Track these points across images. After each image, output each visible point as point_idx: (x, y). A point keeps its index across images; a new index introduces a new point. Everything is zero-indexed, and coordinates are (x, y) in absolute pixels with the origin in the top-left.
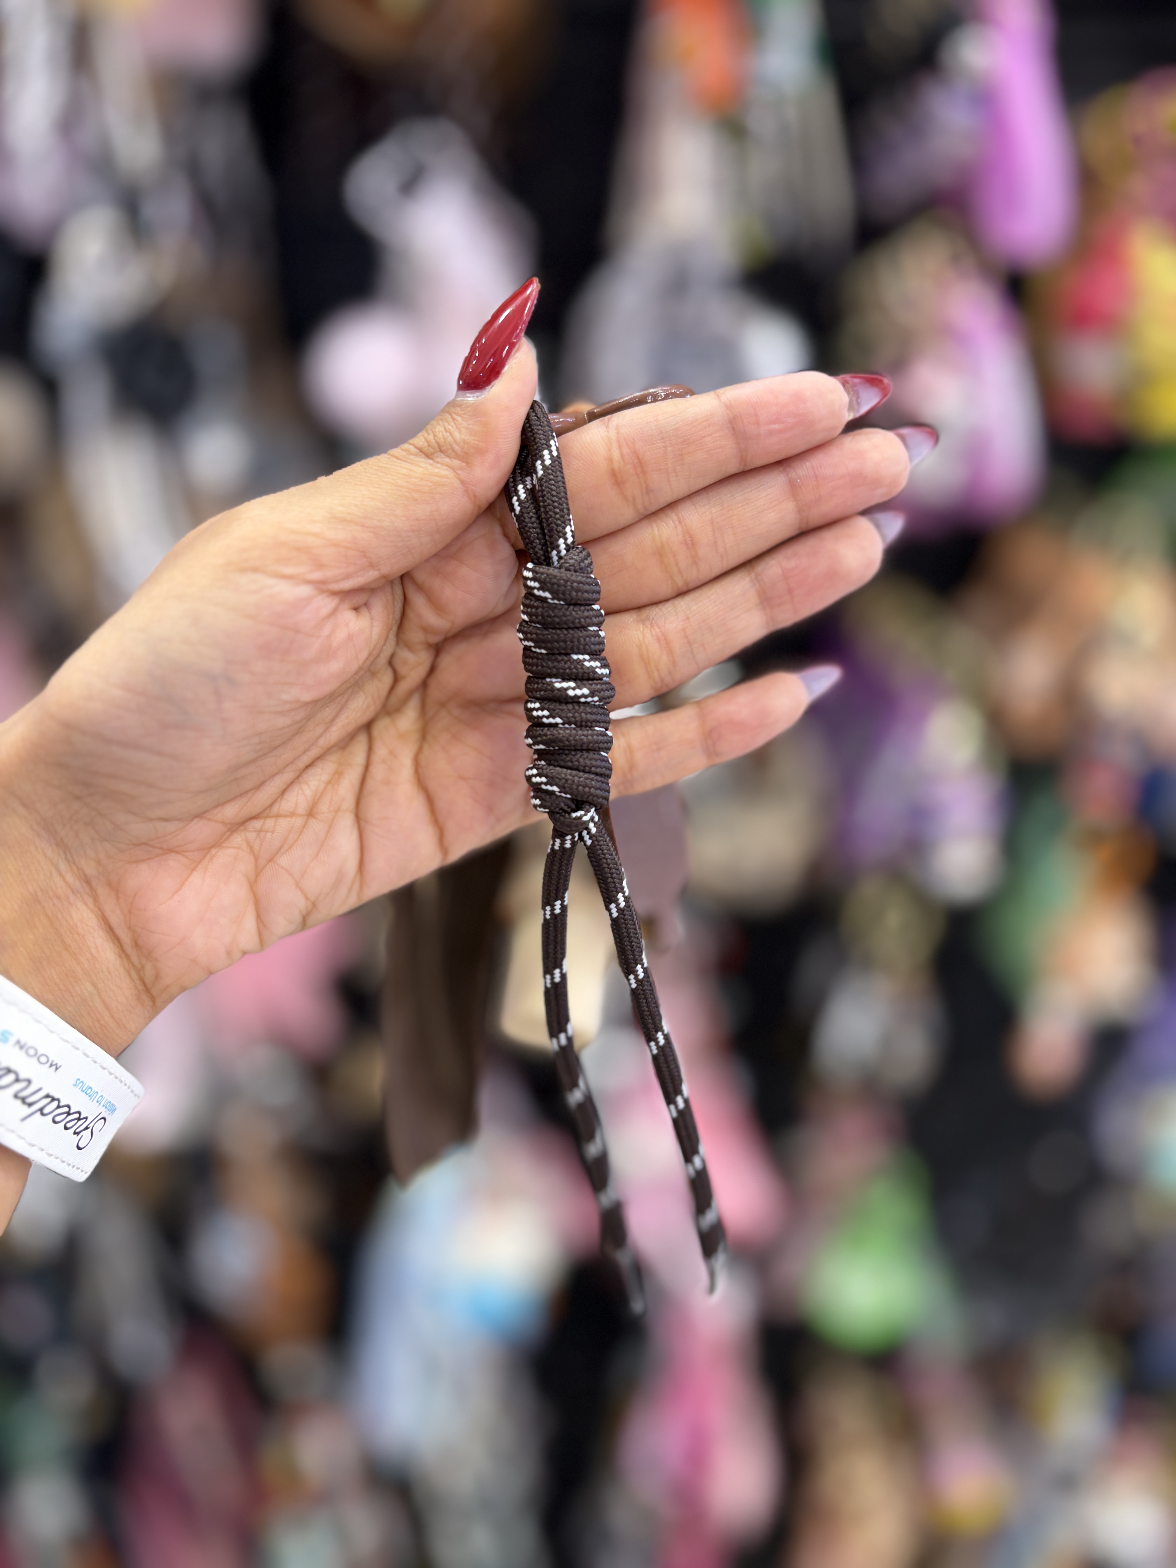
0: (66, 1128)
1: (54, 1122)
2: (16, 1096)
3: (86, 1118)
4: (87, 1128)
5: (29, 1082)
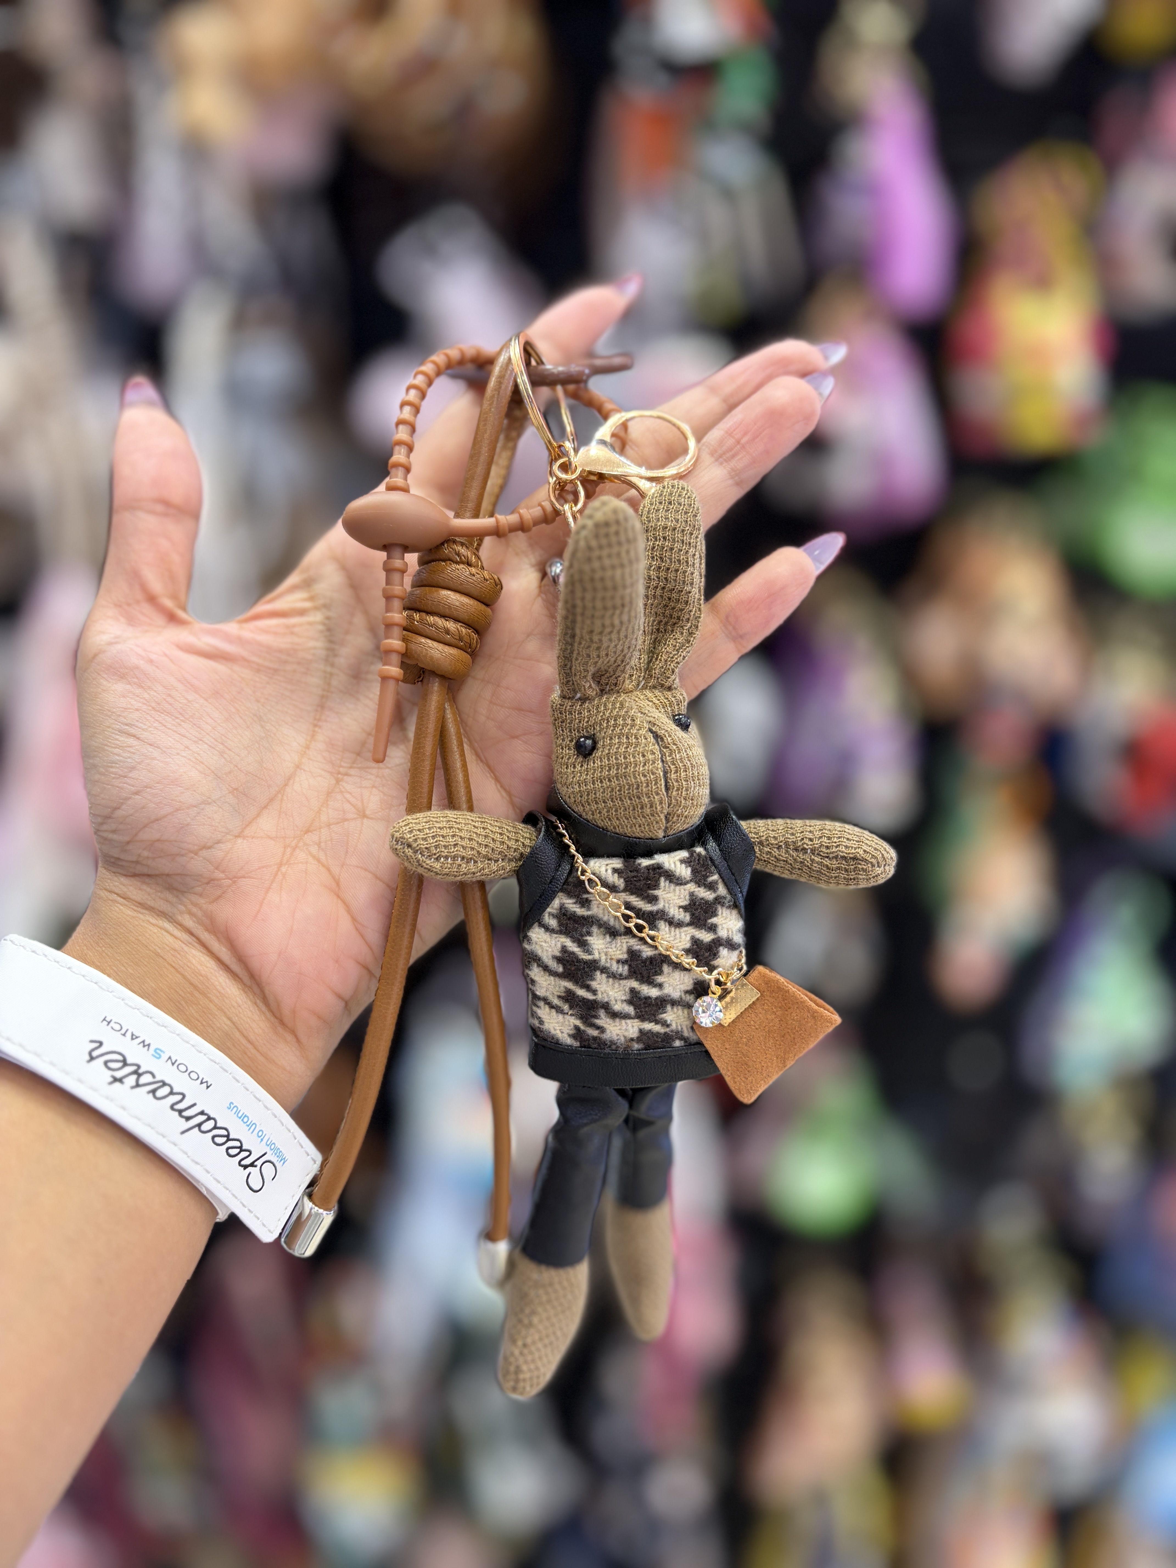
0: (230, 1155)
1: (215, 1143)
2: (173, 1109)
3: (249, 1152)
5: (183, 1096)
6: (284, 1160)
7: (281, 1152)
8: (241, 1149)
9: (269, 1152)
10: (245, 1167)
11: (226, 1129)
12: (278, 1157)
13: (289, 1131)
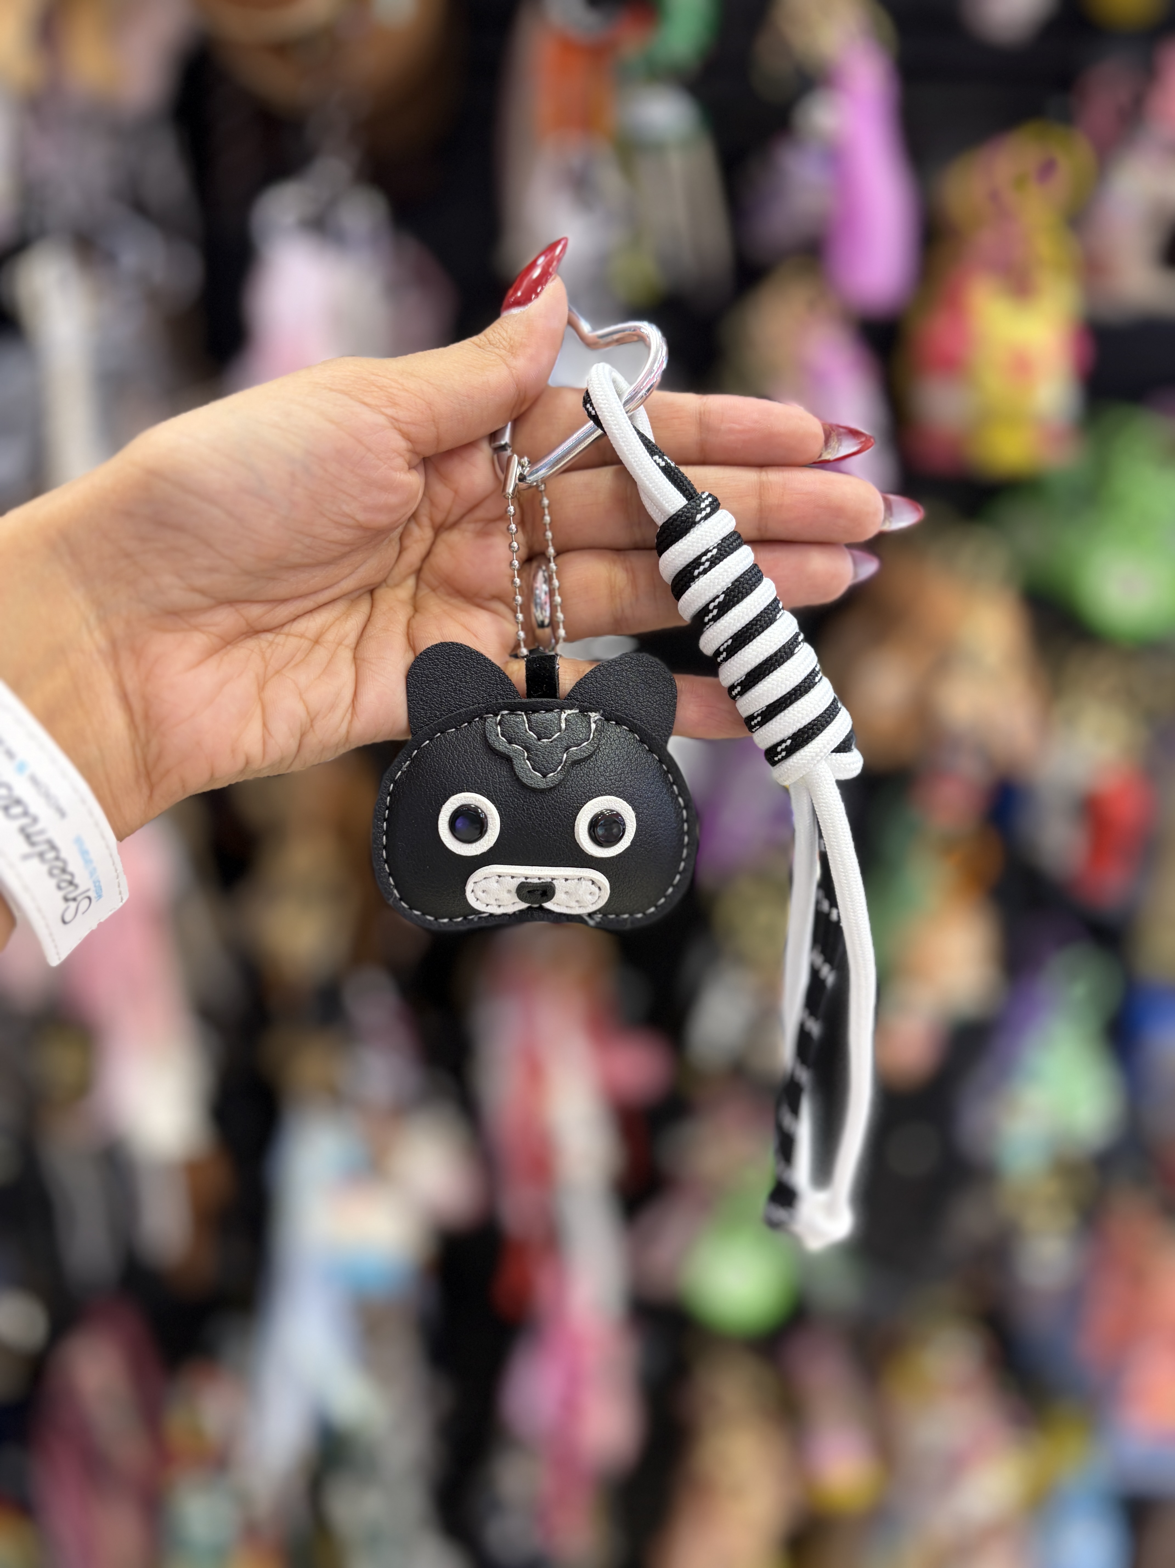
0: (59, 888)
1: (51, 874)
2: (22, 830)
3: (76, 886)
4: (74, 899)
5: (35, 820)
6: (99, 896)
7: (101, 889)
8: (71, 883)
9: (93, 888)
10: (66, 899)
11: (65, 862)
12: (97, 893)
13: (116, 870)
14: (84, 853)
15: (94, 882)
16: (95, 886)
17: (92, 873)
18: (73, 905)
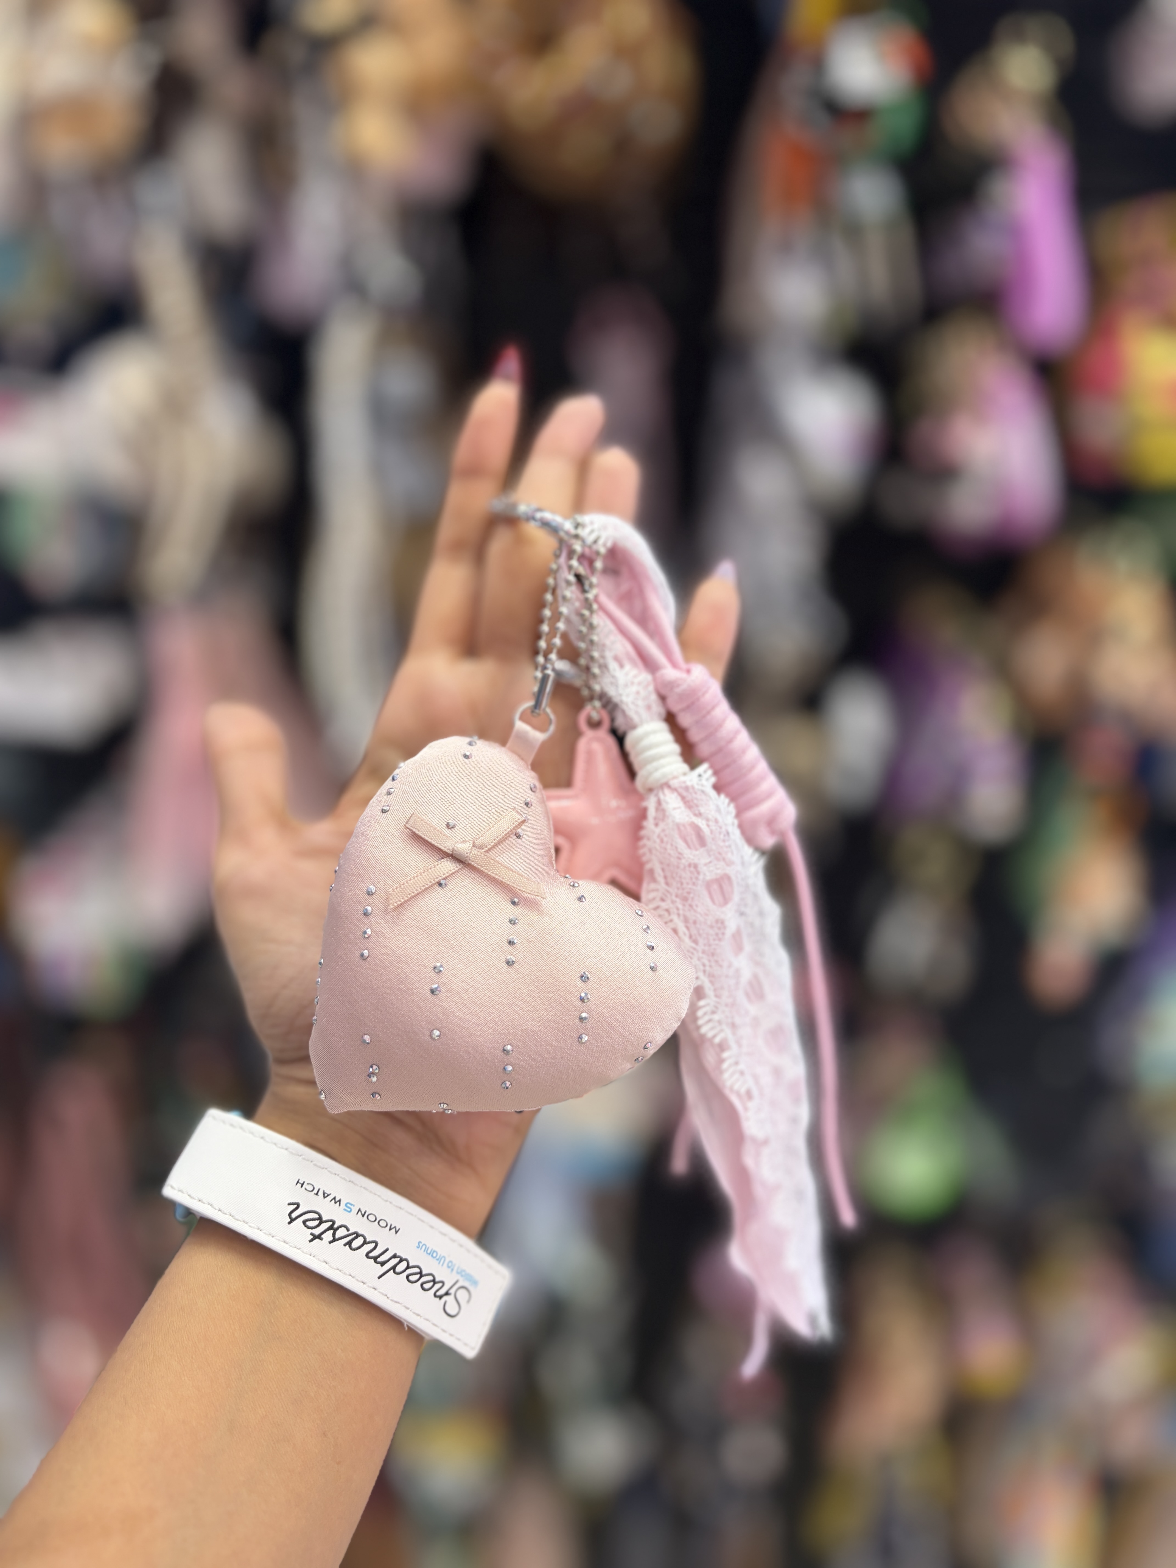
0: (423, 1289)
1: (410, 1281)
2: (368, 1257)
3: (443, 1283)
4: (448, 1294)
5: (375, 1244)
6: (475, 1283)
7: (472, 1276)
8: (434, 1282)
9: (461, 1279)
10: (441, 1297)
11: (418, 1267)
12: (469, 1281)
14: (432, 1254)
15: (458, 1273)
16: (462, 1276)
17: (451, 1266)
18: (450, 1299)
